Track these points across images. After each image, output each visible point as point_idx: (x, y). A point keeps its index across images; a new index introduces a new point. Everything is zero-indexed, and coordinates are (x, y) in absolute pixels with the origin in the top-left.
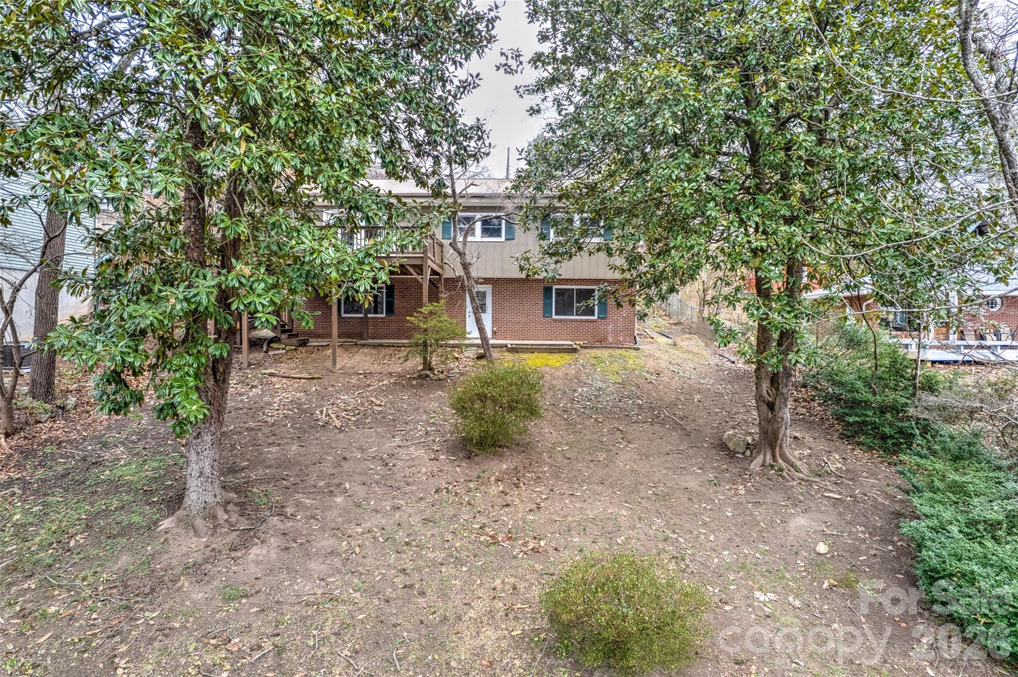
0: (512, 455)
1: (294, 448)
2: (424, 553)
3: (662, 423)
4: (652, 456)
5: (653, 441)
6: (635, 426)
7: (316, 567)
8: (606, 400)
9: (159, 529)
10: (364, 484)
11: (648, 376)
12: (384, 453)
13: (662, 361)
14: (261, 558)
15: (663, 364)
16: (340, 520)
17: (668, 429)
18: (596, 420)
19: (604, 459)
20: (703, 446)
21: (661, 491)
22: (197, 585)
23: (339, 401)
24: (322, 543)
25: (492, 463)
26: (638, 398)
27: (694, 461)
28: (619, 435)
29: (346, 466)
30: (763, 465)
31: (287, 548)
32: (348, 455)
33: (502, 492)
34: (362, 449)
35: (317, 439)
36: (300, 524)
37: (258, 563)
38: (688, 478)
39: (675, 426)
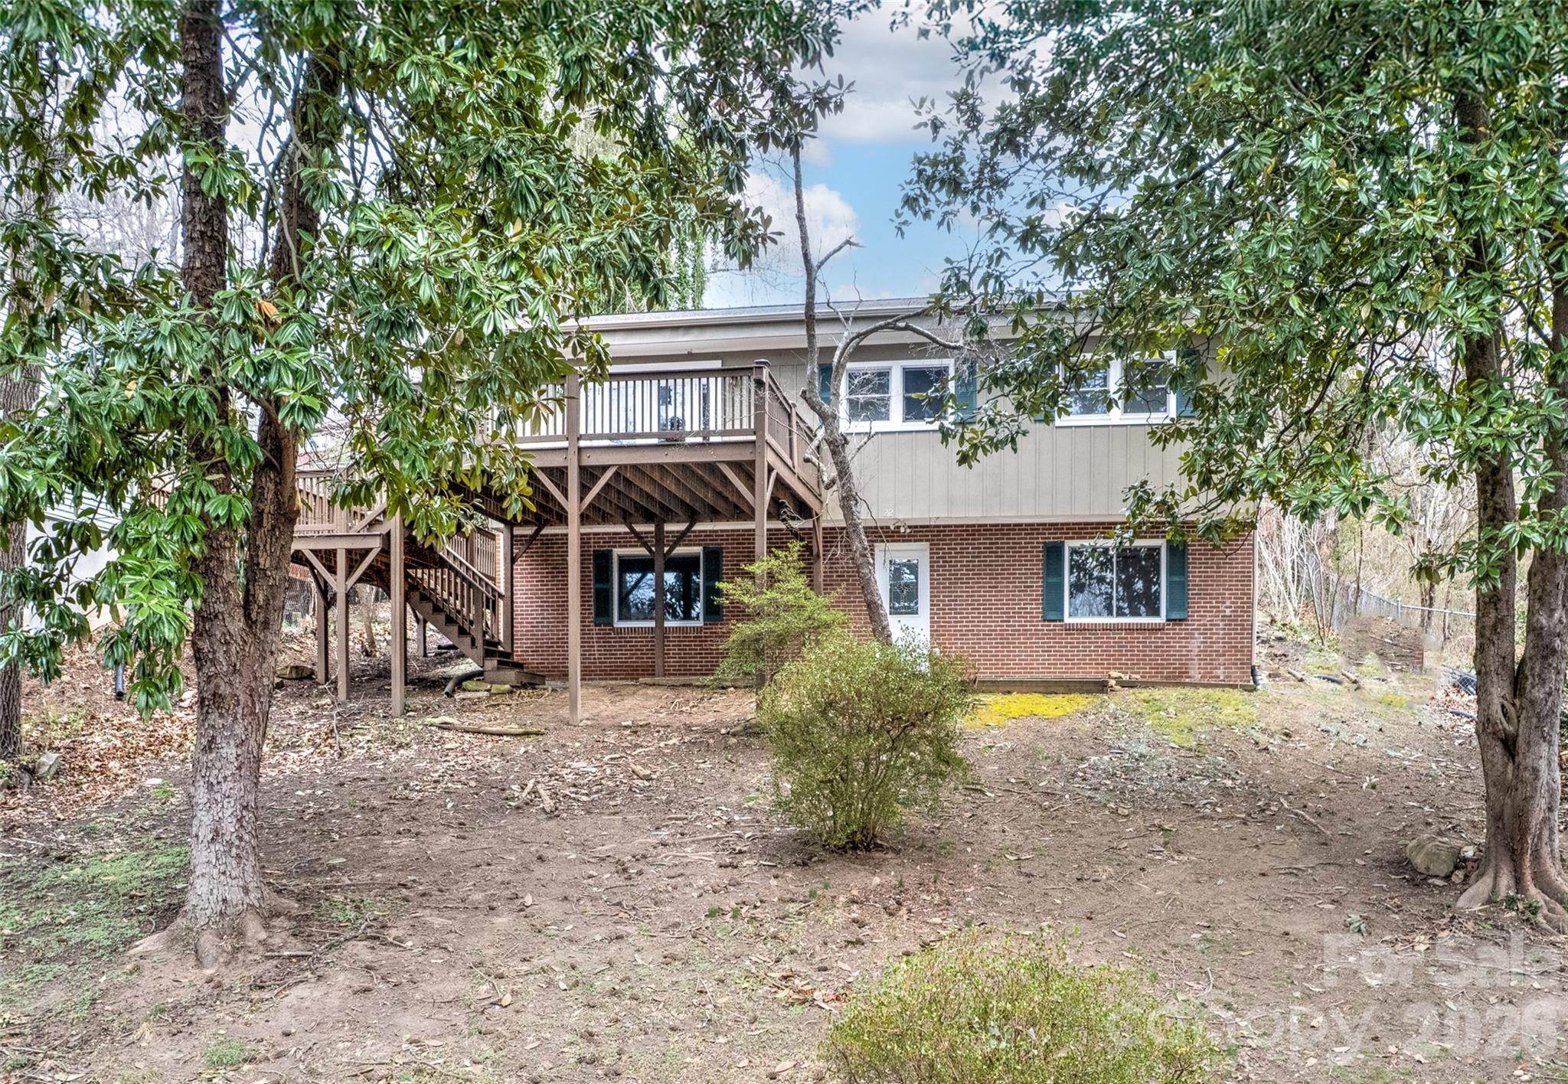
0: (902, 864)
1: (446, 840)
2: (645, 1010)
3: (1270, 821)
4: (1226, 877)
5: (1235, 851)
6: (1201, 825)
7: (411, 1023)
8: (1151, 780)
9: (132, 952)
10: (566, 898)
11: (1263, 739)
12: (626, 854)
13: (1306, 712)
14: (307, 1003)
15: (1305, 717)
16: (491, 951)
17: (1281, 832)
18: (1114, 812)
19: (1110, 877)
20: (1354, 864)
21: (1225, 936)
22: (168, 1039)
23: (565, 771)
24: (440, 987)
25: (852, 874)
26: (1227, 775)
27: (1323, 888)
28: (1159, 838)
29: (539, 870)
30: (1490, 901)
31: (367, 990)
32: (549, 853)
33: (854, 921)
34: (583, 846)
35: (499, 827)
36: (408, 955)
37: (297, 1011)
38: (1297, 917)
39: (1298, 827)
